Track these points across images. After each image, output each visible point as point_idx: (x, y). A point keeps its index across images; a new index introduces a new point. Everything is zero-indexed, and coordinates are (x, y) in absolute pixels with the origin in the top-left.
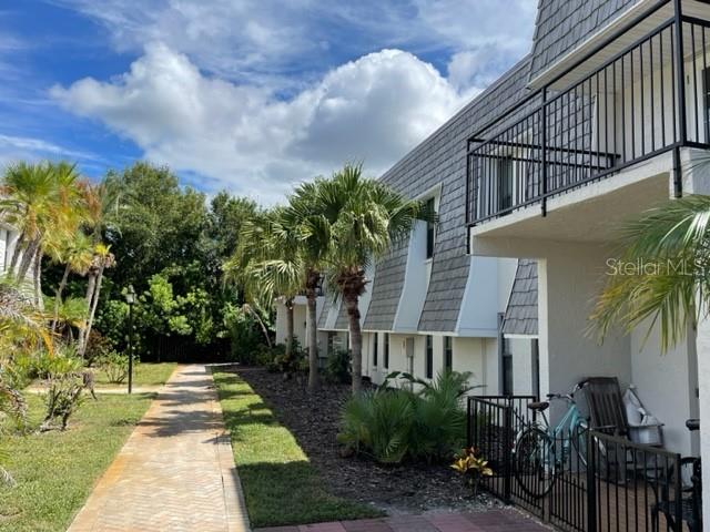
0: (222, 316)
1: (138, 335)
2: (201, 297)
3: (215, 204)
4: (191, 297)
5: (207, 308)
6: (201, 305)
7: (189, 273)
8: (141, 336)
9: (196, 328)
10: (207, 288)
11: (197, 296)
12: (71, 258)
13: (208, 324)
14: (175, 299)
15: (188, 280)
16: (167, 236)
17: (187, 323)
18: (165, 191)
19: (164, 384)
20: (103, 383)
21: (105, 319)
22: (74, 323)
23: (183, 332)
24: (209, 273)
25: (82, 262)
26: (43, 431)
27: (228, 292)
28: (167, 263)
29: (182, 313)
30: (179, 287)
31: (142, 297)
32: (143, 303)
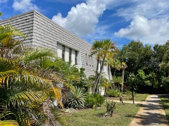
0: (161, 80)
1: (137, 86)
2: (154, 75)
3: (154, 48)
4: (150, 75)
5: (156, 78)
6: (154, 77)
7: (149, 69)
8: (138, 86)
9: (153, 84)
10: (155, 72)
11: (152, 75)
12: (116, 66)
13: (157, 83)
14: (146, 76)
15: (149, 70)
16: (142, 59)
17: (150, 82)
18: (139, 47)
19: (144, 101)
20: (127, 99)
21: (128, 82)
22: (120, 83)
23: (149, 85)
24: (155, 68)
25: (119, 67)
26: (106, 116)
27: (162, 73)
28: (142, 66)
29: (148, 80)
30: (146, 72)
31: (136, 76)
32: (137, 77)
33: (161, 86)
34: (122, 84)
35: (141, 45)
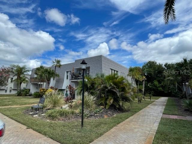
8: (154, 91)
12: (139, 79)
14: (159, 84)
23: (162, 91)
29: (161, 87)
31: (153, 84)
33: (169, 91)
34: (143, 90)
35: (156, 63)
